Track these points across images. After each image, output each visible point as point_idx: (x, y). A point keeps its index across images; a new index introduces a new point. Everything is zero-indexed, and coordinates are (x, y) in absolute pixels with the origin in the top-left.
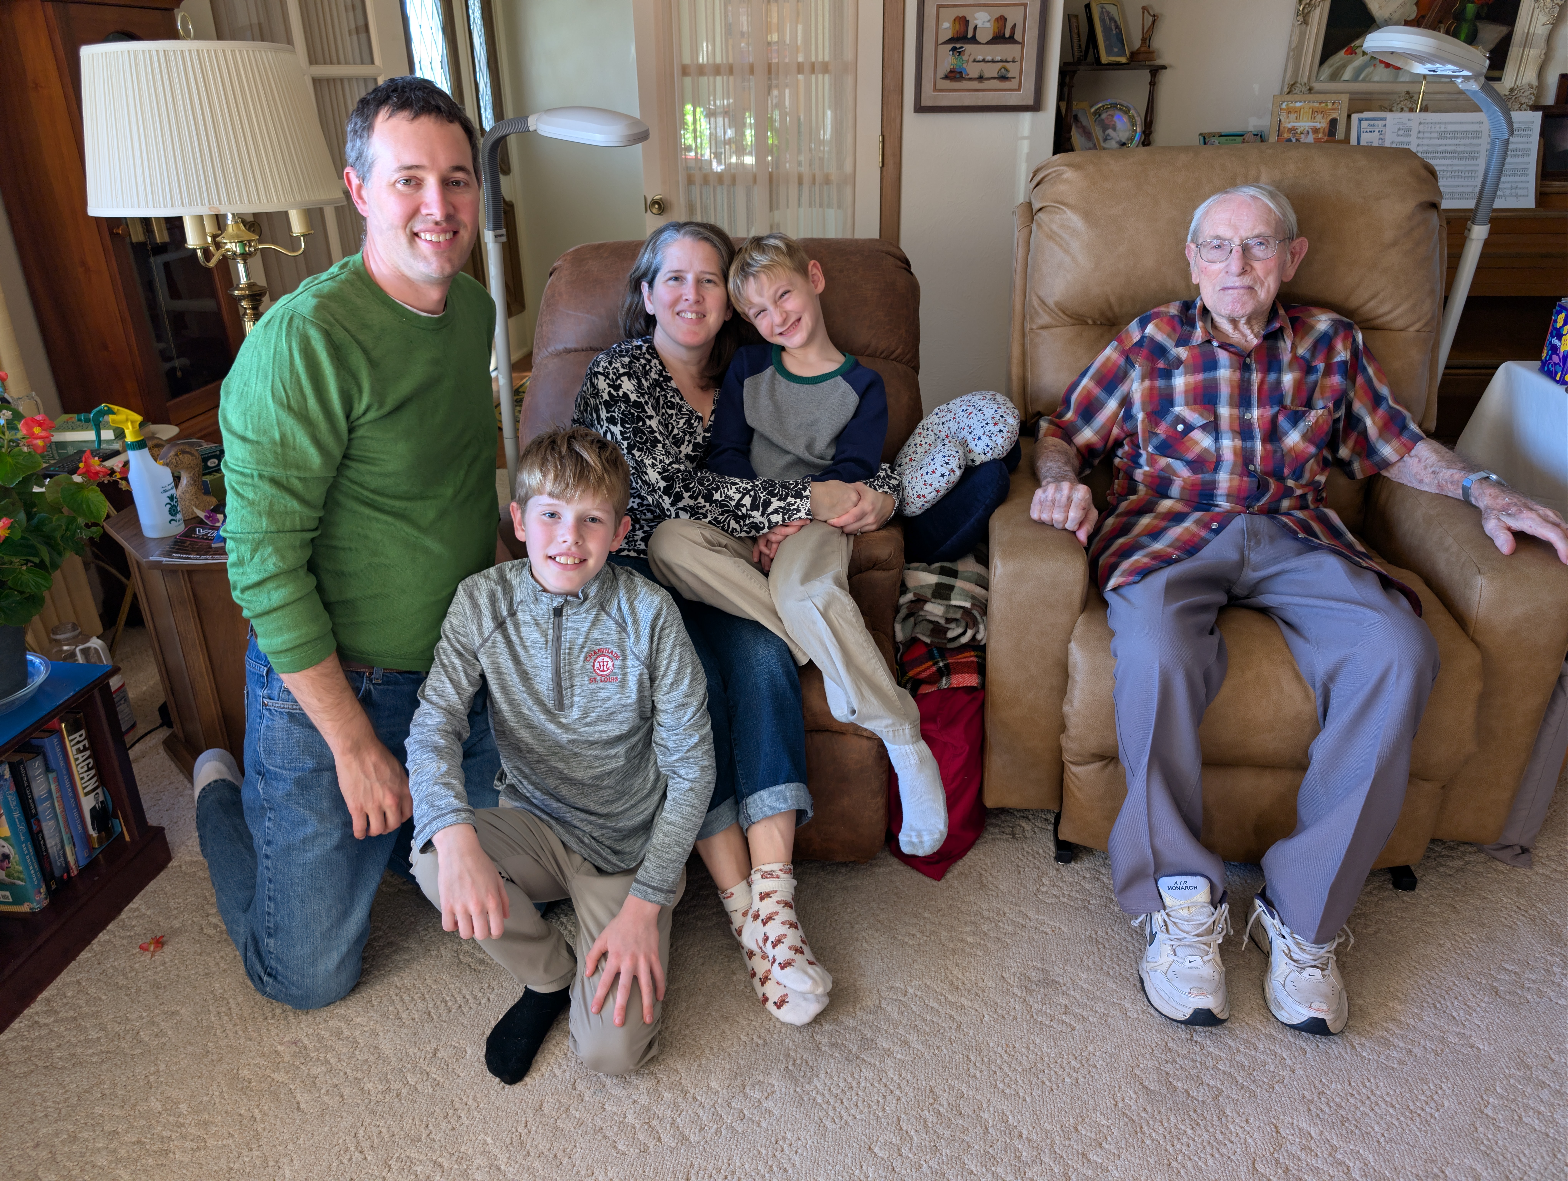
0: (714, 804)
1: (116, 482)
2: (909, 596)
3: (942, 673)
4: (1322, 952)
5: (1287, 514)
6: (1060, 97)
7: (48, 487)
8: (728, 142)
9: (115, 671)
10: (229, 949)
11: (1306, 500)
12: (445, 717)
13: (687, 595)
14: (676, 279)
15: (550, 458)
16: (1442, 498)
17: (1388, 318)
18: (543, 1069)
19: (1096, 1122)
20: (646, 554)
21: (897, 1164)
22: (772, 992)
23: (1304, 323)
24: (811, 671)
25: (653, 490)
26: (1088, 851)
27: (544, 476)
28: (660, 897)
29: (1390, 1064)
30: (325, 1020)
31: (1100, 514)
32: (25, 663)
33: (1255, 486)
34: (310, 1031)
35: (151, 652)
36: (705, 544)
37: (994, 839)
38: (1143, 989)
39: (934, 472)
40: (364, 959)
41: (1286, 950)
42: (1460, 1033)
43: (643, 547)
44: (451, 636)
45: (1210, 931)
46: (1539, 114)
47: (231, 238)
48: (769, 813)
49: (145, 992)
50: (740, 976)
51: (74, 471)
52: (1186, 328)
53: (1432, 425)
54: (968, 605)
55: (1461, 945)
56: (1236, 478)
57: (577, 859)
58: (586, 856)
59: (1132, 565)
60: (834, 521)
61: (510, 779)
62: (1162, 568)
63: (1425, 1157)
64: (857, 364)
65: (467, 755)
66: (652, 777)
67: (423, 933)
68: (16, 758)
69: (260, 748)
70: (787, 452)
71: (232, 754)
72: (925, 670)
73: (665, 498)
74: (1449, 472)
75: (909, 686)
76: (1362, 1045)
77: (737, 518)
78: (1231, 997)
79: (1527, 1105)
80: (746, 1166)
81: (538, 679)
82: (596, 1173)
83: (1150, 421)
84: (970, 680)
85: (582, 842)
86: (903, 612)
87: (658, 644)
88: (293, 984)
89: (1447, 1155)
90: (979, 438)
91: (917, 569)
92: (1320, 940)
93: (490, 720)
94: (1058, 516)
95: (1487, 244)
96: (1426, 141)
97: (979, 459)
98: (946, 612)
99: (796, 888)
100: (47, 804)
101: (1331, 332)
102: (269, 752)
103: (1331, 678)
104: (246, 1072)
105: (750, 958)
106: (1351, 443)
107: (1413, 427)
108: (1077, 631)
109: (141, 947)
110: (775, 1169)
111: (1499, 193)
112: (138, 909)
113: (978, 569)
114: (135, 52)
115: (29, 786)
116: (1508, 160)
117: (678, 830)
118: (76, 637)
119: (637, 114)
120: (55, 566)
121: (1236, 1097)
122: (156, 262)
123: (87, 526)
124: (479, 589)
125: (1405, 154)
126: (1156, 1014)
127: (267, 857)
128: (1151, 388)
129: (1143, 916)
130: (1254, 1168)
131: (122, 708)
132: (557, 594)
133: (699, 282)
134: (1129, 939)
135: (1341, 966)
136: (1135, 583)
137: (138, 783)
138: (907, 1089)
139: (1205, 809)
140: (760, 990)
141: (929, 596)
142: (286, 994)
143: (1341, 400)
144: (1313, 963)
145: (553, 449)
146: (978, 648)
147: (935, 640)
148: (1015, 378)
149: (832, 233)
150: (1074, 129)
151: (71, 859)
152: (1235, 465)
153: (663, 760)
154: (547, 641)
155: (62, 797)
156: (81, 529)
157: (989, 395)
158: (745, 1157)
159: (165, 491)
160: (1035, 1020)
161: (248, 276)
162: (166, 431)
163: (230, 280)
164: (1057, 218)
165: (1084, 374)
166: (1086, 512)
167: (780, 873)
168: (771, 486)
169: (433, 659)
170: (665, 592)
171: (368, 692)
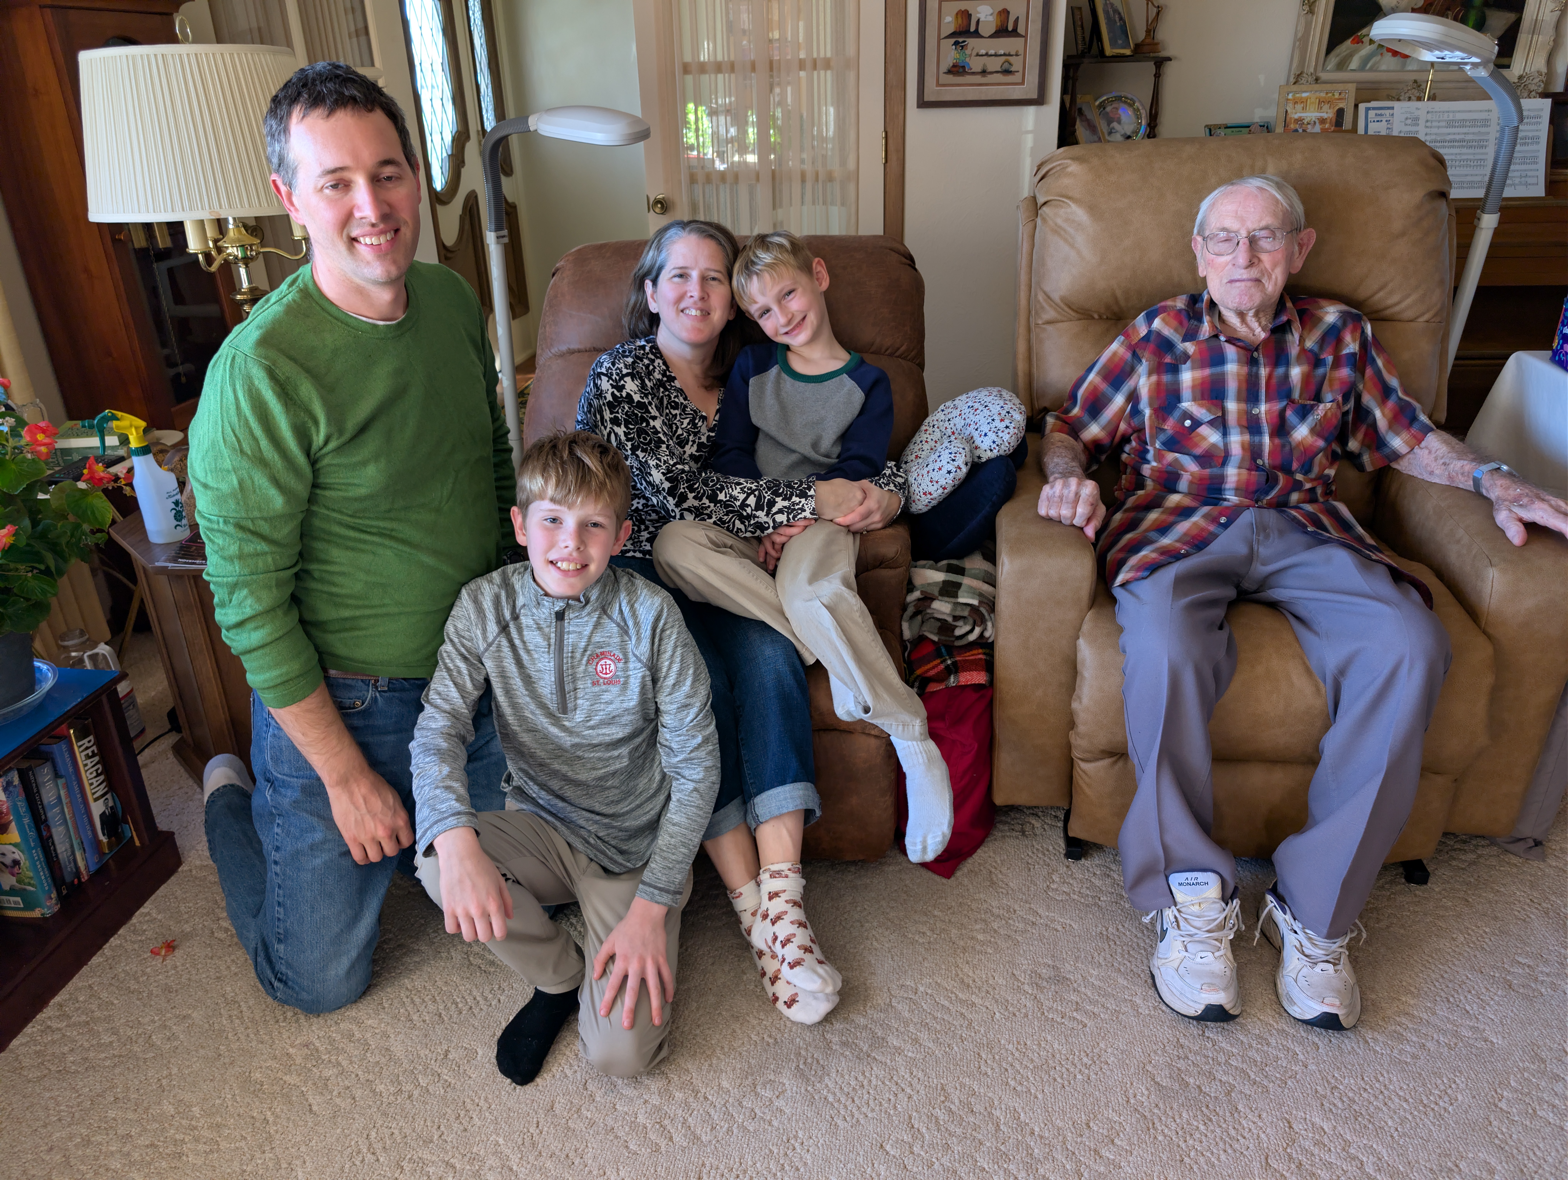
0: (720, 804)
1: (121, 488)
2: (917, 594)
3: (950, 671)
4: (1334, 947)
5: (1296, 508)
6: (1064, 91)
7: (52, 494)
8: (731, 141)
9: (123, 676)
10: (240, 953)
11: (1316, 494)
12: (449, 720)
13: (693, 597)
14: (681, 276)
15: (551, 463)
16: (1452, 490)
17: (1397, 309)
18: (554, 1070)
19: (1108, 1119)
20: (651, 555)
21: (908, 1162)
22: (783, 991)
23: (1313, 315)
24: (818, 670)
25: (658, 491)
26: (1098, 847)
27: (546, 482)
28: (666, 898)
29: (1403, 1058)
30: (336, 1023)
31: (1107, 510)
32: (32, 670)
33: (1264, 479)
34: (322, 1034)
35: (159, 658)
36: (710, 545)
37: (1003, 837)
38: (1154, 985)
39: (940, 469)
40: (374, 962)
41: (1298, 945)
42: (1474, 1027)
43: (648, 547)
44: (456, 640)
45: (1222, 927)
46: (1548, 101)
47: (233, 242)
48: (777, 813)
49: (157, 996)
50: (750, 976)
51: (78, 478)
52: (1194, 322)
53: (1442, 416)
54: (975, 602)
55: (1474, 939)
56: (1244, 472)
57: (583, 860)
58: (592, 856)
59: (1140, 560)
60: (839, 520)
61: (517, 781)
62: (1170, 563)
63: (1439, 1151)
64: (862, 362)
65: (472, 758)
66: (658, 777)
67: (433, 935)
68: (25, 765)
69: (268, 757)
70: (793, 451)
71: (241, 758)
72: (933, 668)
73: (670, 499)
74: (1459, 464)
75: (917, 684)
76: (1375, 1040)
77: (742, 519)
78: (1242, 992)
79: (1542, 1099)
80: (758, 1165)
81: (542, 683)
82: (608, 1173)
83: (1157, 417)
84: (979, 678)
85: (588, 842)
86: (911, 610)
87: (659, 645)
88: (303, 990)
89: (1461, 1149)
90: (986, 435)
91: (924, 567)
92: (1332, 935)
93: (496, 723)
94: (1065, 512)
95: (1497, 233)
96: (1434, 130)
97: (986, 456)
98: (953, 610)
99: (805, 887)
100: (57, 810)
101: (1339, 324)
102: (276, 760)
103: (1342, 672)
104: (258, 1075)
105: (760, 958)
106: (1360, 435)
107: (1423, 418)
108: (1086, 627)
109: (152, 952)
110: (787, 1168)
111: (1508, 182)
112: (148, 914)
113: (984, 565)
114: (134, 57)
115: (38, 792)
116: (1518, 148)
117: (684, 831)
118: (84, 643)
119: (639, 114)
120: (60, 573)
121: (1248, 1092)
122: (160, 269)
123: (93, 532)
124: (482, 594)
125: (1412, 143)
126: (1168, 1010)
127: (276, 863)
128: (1158, 384)
129: (1154, 912)
130: (1267, 1163)
131: (130, 714)
132: (558, 598)
133: (704, 279)
134: (1140, 935)
135: (1354, 961)
136: (1143, 578)
137: (148, 788)
138: (918, 1087)
139: (1216, 805)
140: (770, 990)
141: (936, 593)
142: (297, 1000)
143: (1350, 392)
144: (1325, 958)
145: (555, 454)
146: (986, 646)
147: (943, 638)
148: (1021, 374)
149: (836, 229)
150: (1078, 123)
151: (81, 864)
152: (1243, 459)
153: (666, 760)
154: (549, 645)
155: (71, 803)
156: (86, 535)
157: (995, 391)
158: (757, 1156)
159: (170, 496)
160: (1047, 1018)
161: (250, 281)
162: (171, 437)
163: (232, 284)
164: (1062, 211)
165: (1090, 370)
166: (1094, 507)
167: (788, 873)
168: (776, 485)
169: (437, 662)
170: (666, 593)
171: (374, 700)
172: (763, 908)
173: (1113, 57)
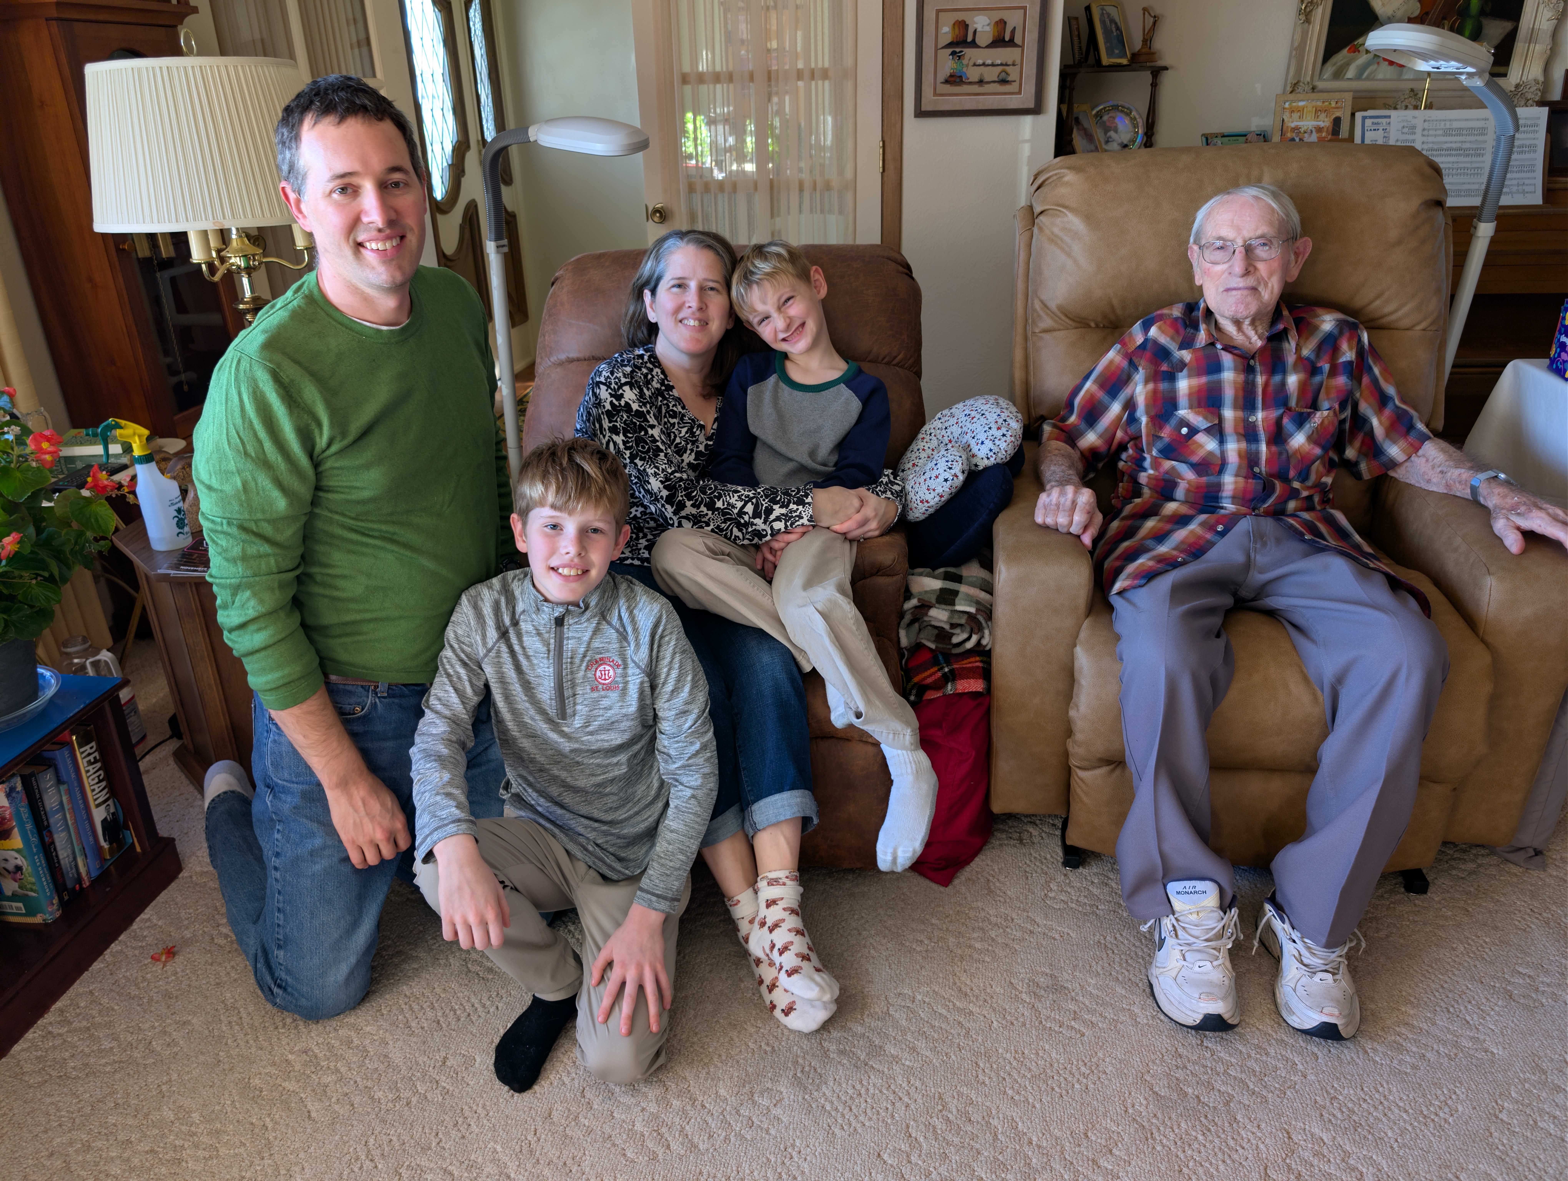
0: (718, 811)
1: (124, 496)
2: (914, 602)
3: (947, 678)
4: (1333, 956)
5: (1293, 516)
6: (1061, 100)
7: (56, 502)
8: (729, 150)
9: (125, 683)
10: (239, 959)
11: (1313, 502)
12: (449, 726)
13: (691, 605)
14: (679, 286)
15: (551, 470)
16: (1450, 498)
17: (1394, 317)
18: (552, 1077)
19: (1106, 1128)
20: (649, 562)
21: (906, 1171)
22: (780, 999)
23: (1309, 323)
26: (1096, 856)
27: (546, 489)
28: (664, 905)
29: (1403, 1069)
30: (335, 1029)
31: (1104, 518)
32: (36, 676)
34: (321, 1040)
35: (160, 664)
36: (707, 552)
37: (1001, 845)
38: (1153, 994)
39: (937, 477)
40: (373, 968)
41: (1297, 955)
42: (1474, 1038)
43: (646, 555)
44: (456, 646)
45: (1220, 936)
46: (1545, 110)
47: (236, 251)
48: (774, 820)
49: (157, 1002)
51: (82, 485)
52: (1190, 331)
53: (1440, 424)
54: (972, 610)
55: (1474, 949)
56: (1241, 480)
57: (582, 867)
58: (590, 863)
59: (1137, 568)
60: (836, 527)
61: (515, 789)
62: (1167, 571)
63: (1439, 1162)
64: (860, 371)
65: (471, 764)
66: (656, 784)
67: (431, 942)
68: (27, 771)
69: (268, 763)
70: (790, 460)
72: (931, 675)
74: (1457, 472)
75: (914, 692)
76: (1375, 1050)
77: (740, 526)
79: (1543, 1110)
80: (755, 1174)
81: (541, 689)
83: (1154, 424)
84: (976, 685)
85: (586, 850)
86: (908, 618)
87: (658, 652)
88: (303, 996)
89: (1461, 1160)
90: (982, 443)
91: (921, 574)
92: (1330, 945)
93: (495, 729)
94: (1062, 520)
95: (1493, 241)
96: (1431, 139)
97: (983, 464)
98: (950, 618)
99: (802, 895)
100: (59, 816)
101: (1336, 332)
102: (276, 766)
103: (1340, 680)
104: (257, 1081)
105: (757, 965)
106: (1357, 443)
107: (1421, 426)
108: (1083, 635)
109: (152, 958)
111: (1505, 190)
112: (149, 920)
113: (983, 573)
114: (139, 70)
115: (41, 798)
116: (1514, 156)
117: (682, 838)
118: (86, 650)
119: (638, 124)
120: (64, 580)
121: (1247, 1102)
122: (163, 278)
123: (96, 540)
124: (482, 600)
125: (1410, 152)
126: (1166, 1020)
127: (276, 869)
128: (1155, 392)
129: (1152, 921)
130: (1266, 1173)
131: (132, 720)
132: (558, 604)
133: (702, 290)
134: (1138, 944)
135: (1353, 971)
136: (1140, 586)
137: (149, 794)
138: (916, 1096)
139: (1213, 812)
140: (768, 998)
141: (933, 601)
142: (296, 1006)
143: (1347, 400)
144: (1324, 968)
145: (554, 461)
146: (984, 654)
147: (940, 646)
148: (1018, 382)
149: (833, 239)
150: (1075, 132)
151: (83, 870)
152: (1240, 467)
153: (664, 767)
154: (549, 651)
155: (73, 809)
156: (90, 543)
157: (992, 399)
158: (754, 1165)
159: (172, 504)
160: (1044, 1026)
161: (252, 290)
162: (174, 445)
163: (235, 293)
164: (1058, 221)
165: (1087, 378)
166: (1091, 515)
167: (786, 880)
168: (773, 493)
169: (437, 668)
170: (665, 600)
171: (374, 706)
172: (761, 915)
173: (1110, 66)
